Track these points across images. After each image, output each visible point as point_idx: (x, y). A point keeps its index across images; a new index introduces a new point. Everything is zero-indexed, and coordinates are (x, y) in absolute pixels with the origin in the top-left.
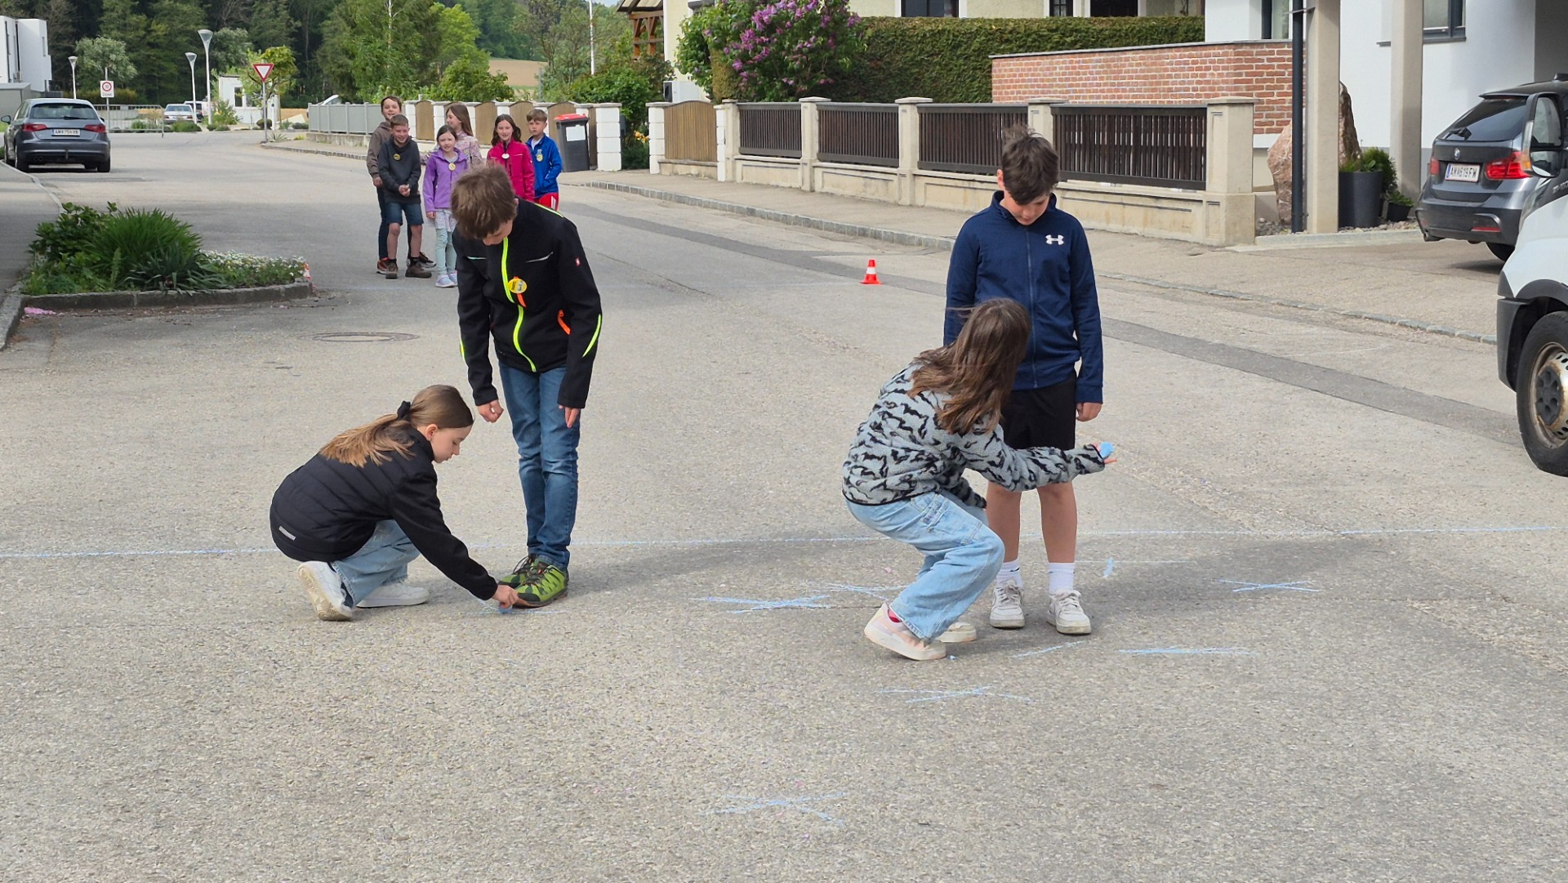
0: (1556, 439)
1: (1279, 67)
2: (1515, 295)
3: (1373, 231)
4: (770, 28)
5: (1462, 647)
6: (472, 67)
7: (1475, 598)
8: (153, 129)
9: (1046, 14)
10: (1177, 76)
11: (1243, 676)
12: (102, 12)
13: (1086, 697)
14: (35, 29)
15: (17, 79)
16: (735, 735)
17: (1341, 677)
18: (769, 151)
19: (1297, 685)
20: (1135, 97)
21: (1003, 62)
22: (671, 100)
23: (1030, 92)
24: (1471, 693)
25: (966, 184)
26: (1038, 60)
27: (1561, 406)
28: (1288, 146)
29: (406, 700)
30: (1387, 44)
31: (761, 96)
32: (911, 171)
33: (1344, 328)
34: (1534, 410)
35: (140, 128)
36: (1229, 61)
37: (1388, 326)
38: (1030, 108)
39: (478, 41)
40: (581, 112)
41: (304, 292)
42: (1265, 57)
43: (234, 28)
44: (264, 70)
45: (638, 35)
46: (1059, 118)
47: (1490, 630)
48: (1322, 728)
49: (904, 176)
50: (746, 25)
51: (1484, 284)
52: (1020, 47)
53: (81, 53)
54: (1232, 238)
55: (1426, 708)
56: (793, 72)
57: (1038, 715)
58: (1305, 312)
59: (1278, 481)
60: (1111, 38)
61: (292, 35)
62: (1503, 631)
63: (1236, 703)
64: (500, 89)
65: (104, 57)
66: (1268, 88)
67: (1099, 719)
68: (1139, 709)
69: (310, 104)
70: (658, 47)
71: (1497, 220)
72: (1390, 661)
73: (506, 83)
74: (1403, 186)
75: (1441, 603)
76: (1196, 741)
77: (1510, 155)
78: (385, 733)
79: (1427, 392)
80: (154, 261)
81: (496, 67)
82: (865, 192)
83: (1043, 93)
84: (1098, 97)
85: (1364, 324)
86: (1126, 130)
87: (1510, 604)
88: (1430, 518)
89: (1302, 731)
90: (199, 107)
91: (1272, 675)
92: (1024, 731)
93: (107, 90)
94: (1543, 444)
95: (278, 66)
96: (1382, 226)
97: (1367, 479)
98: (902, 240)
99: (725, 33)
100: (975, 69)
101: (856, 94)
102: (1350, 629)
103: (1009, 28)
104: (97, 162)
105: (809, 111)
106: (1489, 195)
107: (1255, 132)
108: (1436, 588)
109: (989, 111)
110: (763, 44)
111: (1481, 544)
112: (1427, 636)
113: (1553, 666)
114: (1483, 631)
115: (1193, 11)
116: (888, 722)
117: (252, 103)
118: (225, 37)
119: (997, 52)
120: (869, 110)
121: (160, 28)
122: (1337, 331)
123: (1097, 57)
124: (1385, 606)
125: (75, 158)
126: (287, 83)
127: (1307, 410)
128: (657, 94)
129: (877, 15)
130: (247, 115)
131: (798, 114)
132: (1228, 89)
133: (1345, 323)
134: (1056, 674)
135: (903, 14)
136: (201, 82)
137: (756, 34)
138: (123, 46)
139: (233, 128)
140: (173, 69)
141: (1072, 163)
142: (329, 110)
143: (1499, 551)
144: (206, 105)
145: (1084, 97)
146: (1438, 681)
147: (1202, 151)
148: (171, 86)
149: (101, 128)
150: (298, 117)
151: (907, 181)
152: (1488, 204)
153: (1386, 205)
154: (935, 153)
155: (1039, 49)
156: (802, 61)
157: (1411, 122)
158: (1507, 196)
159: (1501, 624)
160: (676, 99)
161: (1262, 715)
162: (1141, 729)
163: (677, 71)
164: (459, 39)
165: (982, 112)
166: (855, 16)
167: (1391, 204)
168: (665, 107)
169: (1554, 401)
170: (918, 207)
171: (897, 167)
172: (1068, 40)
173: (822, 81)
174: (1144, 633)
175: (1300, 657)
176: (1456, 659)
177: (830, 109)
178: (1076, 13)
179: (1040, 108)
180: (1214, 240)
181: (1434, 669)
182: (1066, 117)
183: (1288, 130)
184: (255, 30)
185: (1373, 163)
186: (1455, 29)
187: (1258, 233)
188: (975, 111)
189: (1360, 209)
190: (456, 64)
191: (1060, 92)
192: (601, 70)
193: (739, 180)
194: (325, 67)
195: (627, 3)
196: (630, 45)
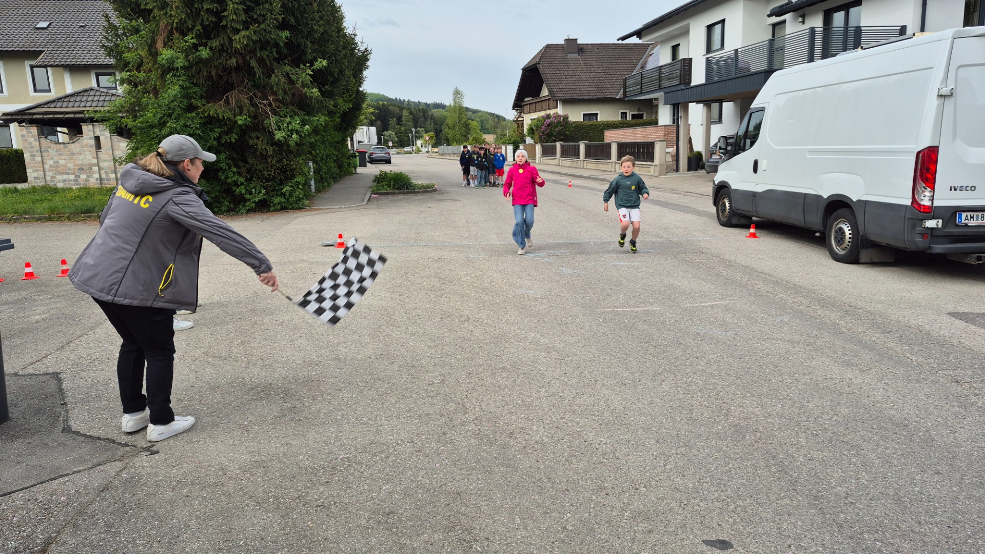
0: (725, 219)
1: (673, 132)
2: (716, 184)
3: (696, 172)
4: (549, 125)
8: (402, 154)
9: (620, 119)
10: (650, 134)
12: (389, 125)
14: (373, 130)
15: (369, 142)
18: (549, 156)
20: (639, 140)
21: (607, 131)
22: (525, 143)
23: (613, 139)
25: (597, 163)
26: (616, 131)
27: (726, 211)
28: (675, 151)
30: (702, 125)
31: (547, 142)
32: (583, 160)
34: (720, 212)
35: (398, 153)
36: (663, 130)
38: (612, 143)
39: (480, 130)
41: (435, 190)
42: (672, 129)
43: (420, 128)
44: (427, 138)
45: (518, 127)
46: (618, 145)
50: (543, 125)
52: (612, 128)
53: (384, 135)
54: (660, 174)
56: (555, 136)
60: (635, 125)
61: (434, 129)
65: (389, 136)
66: (673, 136)
69: (438, 147)
70: (523, 130)
80: (400, 184)
82: (572, 165)
83: (616, 139)
84: (628, 140)
90: (412, 148)
93: (390, 144)
94: (722, 220)
95: (431, 137)
96: (699, 170)
98: (579, 176)
99: (538, 127)
100: (600, 134)
101: (569, 141)
103: (609, 123)
104: (388, 161)
105: (558, 145)
107: (667, 148)
110: (547, 129)
115: (657, 118)
117: (425, 147)
118: (417, 131)
119: (606, 129)
120: (572, 145)
125: (383, 161)
126: (433, 141)
128: (522, 142)
129: (577, 121)
130: (424, 149)
131: (555, 147)
132: (660, 137)
135: (584, 120)
136: (413, 141)
137: (546, 127)
138: (394, 133)
139: (421, 153)
140: (406, 139)
142: (444, 148)
144: (414, 147)
145: (624, 140)
147: (653, 153)
148: (405, 143)
149: (389, 153)
150: (436, 150)
151: (582, 162)
154: (588, 155)
155: (616, 128)
156: (557, 133)
160: (527, 143)
163: (527, 137)
165: (601, 144)
166: (570, 121)
167: (701, 165)
169: (724, 209)
170: (585, 168)
171: (580, 159)
172: (624, 126)
173: (562, 138)
177: (562, 145)
178: (627, 119)
179: (614, 143)
180: (656, 174)
182: (620, 145)
183: (675, 147)
184: (425, 129)
185: (697, 155)
186: (720, 120)
187: (667, 173)
188: (599, 144)
189: (693, 166)
190: (474, 136)
191: (621, 139)
192: (508, 137)
193: (542, 162)
194: (443, 137)
195: (515, 119)
196: (516, 130)
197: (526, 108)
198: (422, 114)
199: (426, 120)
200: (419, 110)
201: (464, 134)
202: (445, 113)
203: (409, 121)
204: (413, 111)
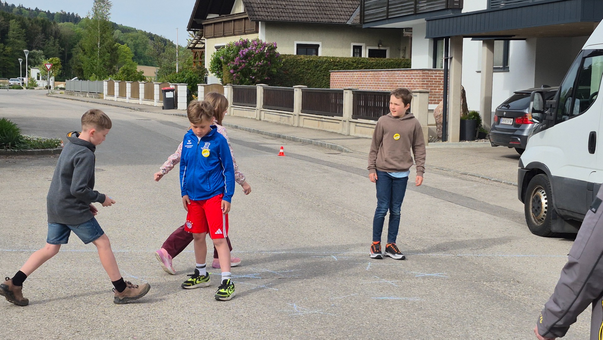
0: (539, 222)
1: (439, 79)
2: (525, 167)
3: (473, 142)
4: (246, 57)
5: (501, 300)
6: (129, 68)
7: (507, 281)
8: (4, 88)
9: (352, 55)
10: (400, 81)
11: (418, 308)
13: (358, 315)
16: (222, 326)
17: (455, 310)
18: (244, 104)
19: (439, 312)
20: (384, 88)
21: (334, 73)
22: (207, 83)
23: (345, 85)
24: (504, 317)
25: (319, 119)
26: (348, 73)
27: (541, 210)
28: (441, 109)
29: (94, 310)
30: (480, 72)
31: (241, 83)
32: (298, 113)
33: (460, 178)
34: (531, 211)
36: (420, 76)
37: (477, 178)
38: (344, 91)
39: (133, 58)
40: (172, 87)
42: (434, 75)
43: (38, 50)
44: (49, 66)
45: (195, 58)
46: (355, 95)
47: (512, 294)
48: (447, 329)
49: (296, 115)
50: (235, 56)
51: (513, 163)
52: (341, 68)
55: (487, 322)
56: (254, 74)
57: (340, 321)
58: (446, 172)
59: (434, 235)
60: (376, 66)
61: (60, 53)
62: (517, 294)
63: (415, 319)
64: (141, 77)
66: (435, 87)
67: (363, 323)
68: (378, 320)
69: (66, 80)
70: (203, 63)
71: (519, 139)
72: (474, 304)
73: (143, 74)
74: (485, 126)
75: (494, 283)
76: (400, 332)
77: (524, 115)
78: (85, 322)
79: (491, 203)
80: (2, 138)
81: (139, 68)
82: (280, 121)
83: (349, 85)
84: (370, 88)
85: (468, 177)
86: (381, 101)
87: (520, 284)
88: (491, 250)
89: (440, 330)
90: (23, 80)
91: (429, 308)
92: (334, 327)
94: (534, 224)
95: (54, 65)
96: (476, 141)
97: (468, 235)
98: (294, 140)
99: (228, 58)
100: (324, 75)
101: (278, 83)
102: (459, 291)
103: (337, 61)
105: (260, 89)
106: (516, 130)
107: (429, 103)
108: (492, 277)
109: (329, 92)
110: (243, 62)
111: (510, 261)
112: (488, 295)
113: (535, 308)
114: (510, 294)
115: (407, 57)
116: (282, 323)
117: (43, 79)
118: (34, 53)
119: (332, 69)
120: (283, 90)
121: (9, 49)
122: (458, 179)
123: (370, 73)
124: (473, 283)
126: (57, 71)
127: (446, 208)
128: (202, 81)
129: (287, 54)
130: (42, 83)
131: (255, 90)
132: (419, 87)
133: (461, 176)
134: (347, 306)
135: (297, 53)
136: (24, 70)
137: (240, 59)
139: (36, 88)
140: (13, 65)
141: (360, 112)
142: (74, 83)
143: (516, 264)
144: (26, 80)
145: (365, 88)
146: (492, 312)
148: (12, 71)
150: (61, 85)
151: (296, 117)
152: (516, 133)
153: (478, 133)
154: (307, 107)
155: (348, 69)
156: (258, 70)
157: (488, 102)
158: (523, 130)
159: (516, 292)
160: (209, 83)
161: (425, 323)
162: (379, 328)
163: (210, 73)
164: (125, 57)
165: (326, 92)
166: (278, 53)
167: (479, 132)
168: (204, 86)
169: (539, 208)
170: (300, 127)
171: (293, 112)
172: (360, 66)
173: (266, 78)
174: (381, 291)
175: (440, 302)
176: (499, 304)
177: (268, 89)
178: (363, 56)
179: (348, 91)
181: (491, 308)
182: (358, 96)
183: (441, 103)
184: (46, 51)
185: (473, 116)
186: (505, 67)
187: (429, 142)
188: (323, 92)
189: (468, 133)
190: (124, 67)
191: (356, 85)
192: (180, 71)
193: (232, 115)
194: (73, 67)
195: (191, 46)
196: (192, 62)
197: (209, 30)
198: (40, 29)
199: (47, 37)
200: (37, 22)
201: (108, 63)
202: (78, 29)
203: (18, 38)
204: (27, 22)
